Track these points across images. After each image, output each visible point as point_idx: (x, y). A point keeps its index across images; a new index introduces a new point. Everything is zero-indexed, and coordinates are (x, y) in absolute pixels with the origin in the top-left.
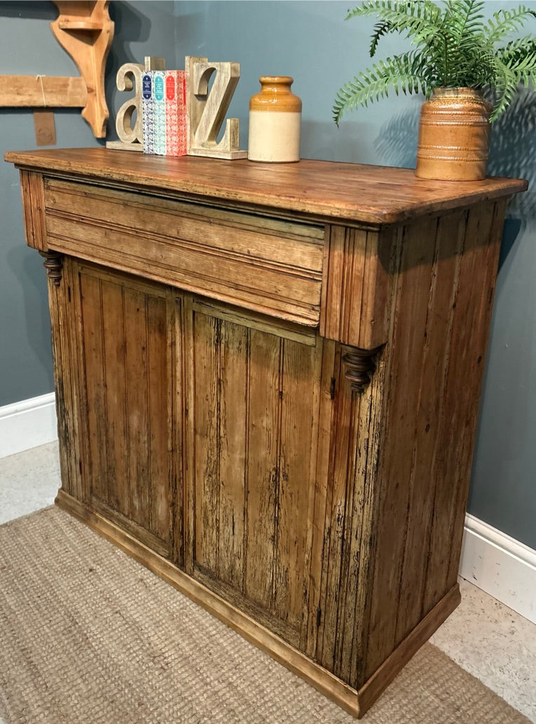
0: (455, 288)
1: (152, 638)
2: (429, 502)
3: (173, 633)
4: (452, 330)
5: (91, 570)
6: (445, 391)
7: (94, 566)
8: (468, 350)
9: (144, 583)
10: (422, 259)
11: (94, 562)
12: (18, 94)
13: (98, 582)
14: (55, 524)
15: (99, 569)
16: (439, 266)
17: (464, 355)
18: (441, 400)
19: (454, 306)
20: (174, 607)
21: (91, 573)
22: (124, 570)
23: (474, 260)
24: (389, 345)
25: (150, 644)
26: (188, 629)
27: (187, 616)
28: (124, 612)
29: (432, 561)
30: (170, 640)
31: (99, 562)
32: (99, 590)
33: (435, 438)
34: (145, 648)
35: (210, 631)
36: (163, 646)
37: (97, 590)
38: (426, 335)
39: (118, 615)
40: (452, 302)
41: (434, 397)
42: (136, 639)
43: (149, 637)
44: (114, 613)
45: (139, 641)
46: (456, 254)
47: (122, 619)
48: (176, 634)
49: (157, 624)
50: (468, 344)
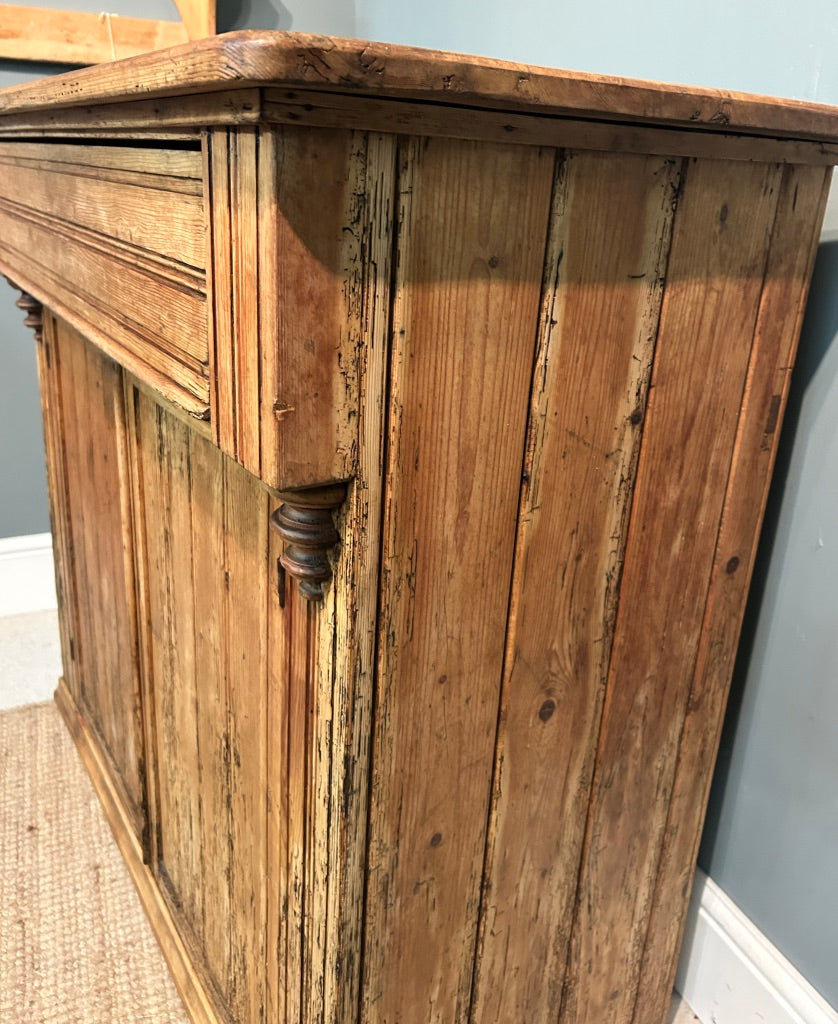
0: (637, 372)
1: (42, 993)
2: (560, 874)
3: (85, 990)
4: (630, 482)
5: (31, 829)
6: (611, 628)
7: (41, 822)
8: (690, 536)
9: (98, 875)
10: (493, 263)
11: (46, 814)
12: (69, 41)
13: (28, 853)
14: (33, 733)
15: (43, 833)
16: (568, 299)
17: (677, 546)
18: (596, 650)
19: (637, 419)
20: (118, 934)
21: (28, 834)
22: (82, 842)
23: (710, 311)
24: (363, 486)
25: (32, 1003)
26: (113, 990)
27: (127, 961)
28: (32, 925)
29: (578, 994)
30: (70, 1005)
31: (52, 817)
32: (21, 870)
33: (577, 733)
34: (19, 1009)
35: (148, 1006)
36: (53, 1014)
37: (16, 870)
38: (524, 479)
39: (18, 928)
40: (627, 406)
41: (569, 638)
42: (17, 986)
43: (40, 988)
44: (15, 922)
45: (18, 992)
46: (635, 278)
47: (20, 936)
48: (88, 994)
49: (69, 965)
50: (692, 524)
